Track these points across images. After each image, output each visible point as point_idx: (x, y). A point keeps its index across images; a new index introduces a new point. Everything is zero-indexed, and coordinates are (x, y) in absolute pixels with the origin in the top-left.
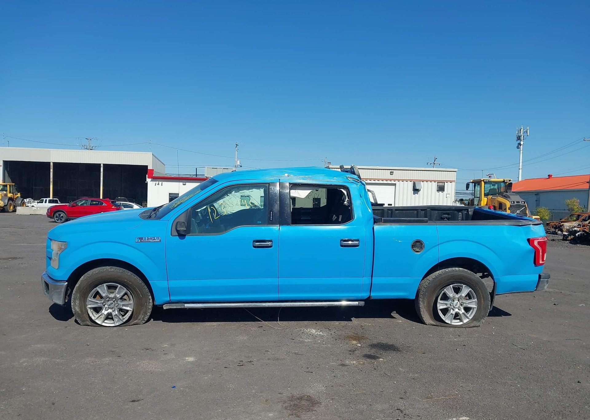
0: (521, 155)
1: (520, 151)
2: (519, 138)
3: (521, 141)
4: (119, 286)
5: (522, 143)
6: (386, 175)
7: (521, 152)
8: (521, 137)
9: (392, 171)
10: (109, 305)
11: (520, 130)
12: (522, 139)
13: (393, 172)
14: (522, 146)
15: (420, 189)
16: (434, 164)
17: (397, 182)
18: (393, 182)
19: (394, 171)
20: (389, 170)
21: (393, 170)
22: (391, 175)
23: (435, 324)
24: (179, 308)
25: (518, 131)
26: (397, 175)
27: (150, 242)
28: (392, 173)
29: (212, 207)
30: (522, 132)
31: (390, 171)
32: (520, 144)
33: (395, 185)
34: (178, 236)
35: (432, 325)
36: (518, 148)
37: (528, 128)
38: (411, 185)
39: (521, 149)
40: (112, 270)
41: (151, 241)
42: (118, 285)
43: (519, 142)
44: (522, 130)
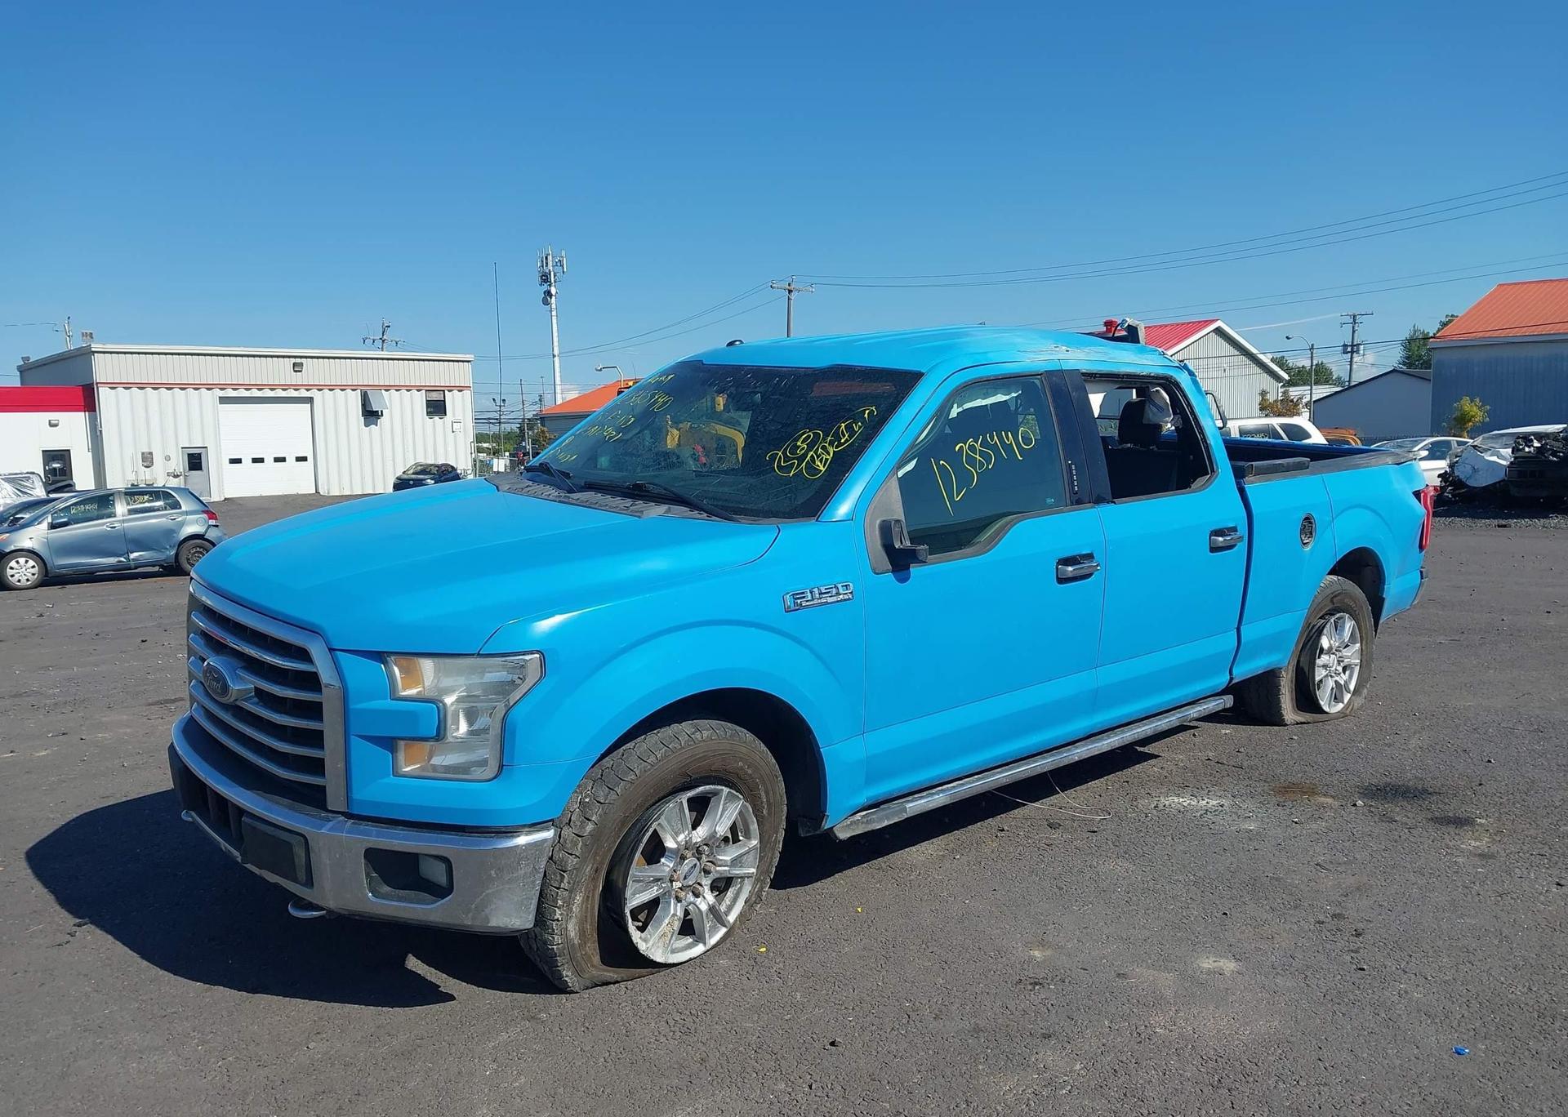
0: (554, 321)
1: (551, 311)
2: (545, 278)
3: (550, 285)
4: (726, 790)
5: (553, 290)
6: (280, 371)
7: (554, 313)
8: (550, 274)
9: (298, 360)
10: (685, 878)
11: (546, 258)
12: (553, 281)
13: (302, 364)
14: (553, 298)
15: (382, 411)
16: (383, 341)
17: (314, 393)
18: (303, 393)
19: (303, 360)
20: (289, 357)
21: (301, 357)
22: (296, 371)
23: (1303, 720)
24: (892, 822)
25: (542, 261)
26: (314, 372)
27: (827, 603)
28: (297, 367)
29: (941, 462)
30: (550, 264)
31: (293, 360)
32: (548, 293)
33: (310, 400)
34: (893, 571)
35: (1298, 724)
36: (546, 302)
37: (563, 253)
38: (355, 399)
39: (554, 306)
40: (706, 734)
41: (830, 600)
42: (720, 787)
43: (545, 287)
44: (550, 258)
